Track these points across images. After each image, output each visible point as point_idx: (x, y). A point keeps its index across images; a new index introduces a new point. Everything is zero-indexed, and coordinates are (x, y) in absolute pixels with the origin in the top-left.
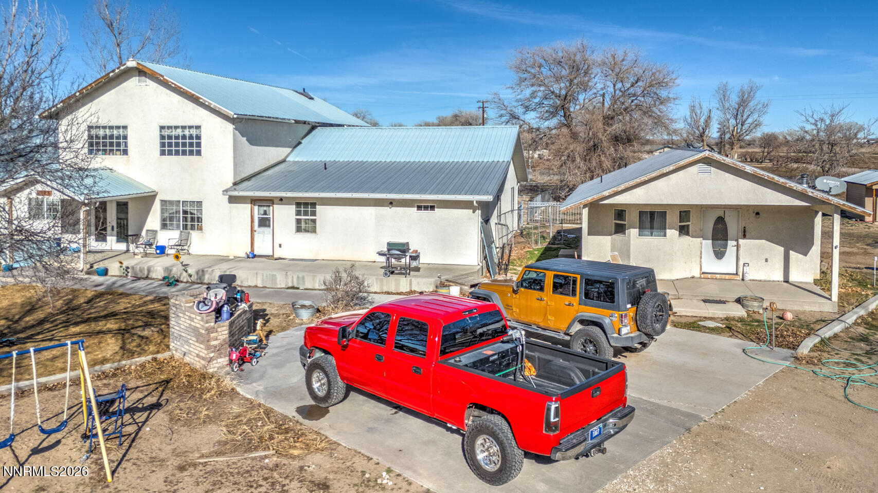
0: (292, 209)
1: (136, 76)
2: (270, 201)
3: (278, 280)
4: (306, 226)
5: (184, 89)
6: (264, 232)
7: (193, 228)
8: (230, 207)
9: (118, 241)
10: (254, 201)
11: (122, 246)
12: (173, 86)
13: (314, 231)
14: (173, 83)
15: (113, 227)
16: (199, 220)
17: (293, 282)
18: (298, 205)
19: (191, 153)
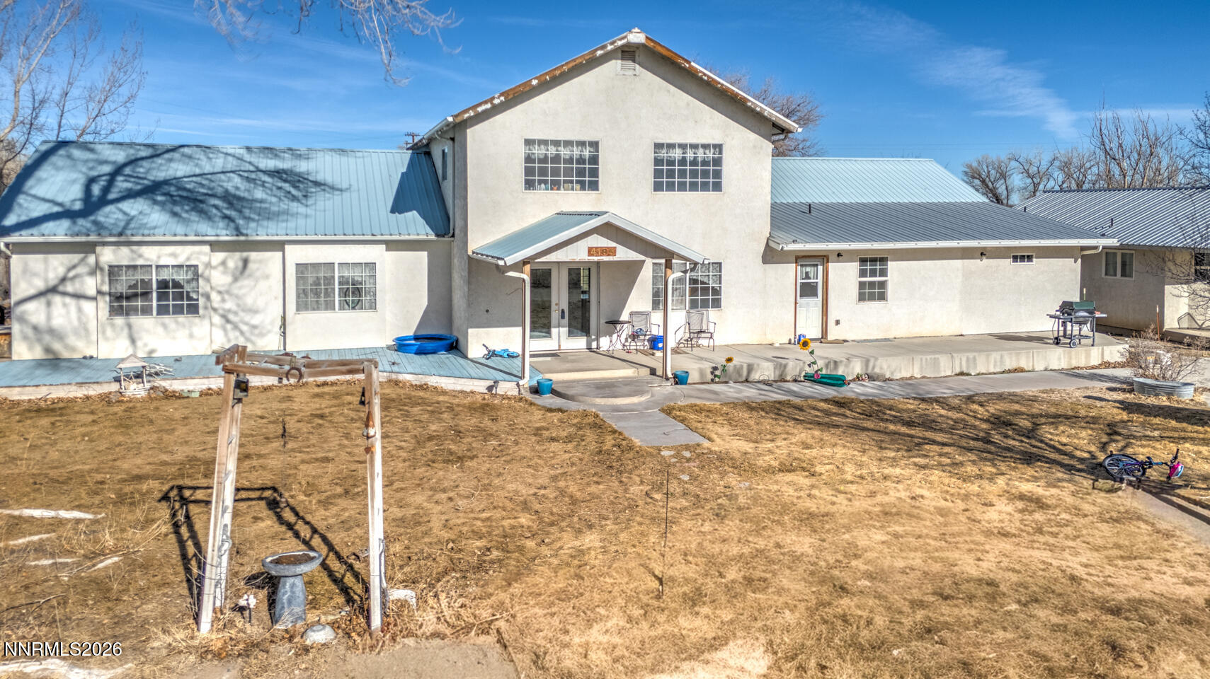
0: (854, 267)
1: (617, 59)
2: (824, 258)
3: (942, 364)
4: (873, 291)
5: (722, 85)
6: (808, 304)
7: (705, 304)
8: (765, 270)
9: (570, 334)
10: (801, 258)
11: (580, 343)
12: (706, 78)
13: (882, 297)
14: (705, 75)
15: (563, 312)
16: (717, 292)
17: (961, 367)
18: (863, 261)
19: (705, 187)
